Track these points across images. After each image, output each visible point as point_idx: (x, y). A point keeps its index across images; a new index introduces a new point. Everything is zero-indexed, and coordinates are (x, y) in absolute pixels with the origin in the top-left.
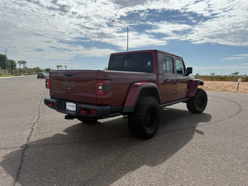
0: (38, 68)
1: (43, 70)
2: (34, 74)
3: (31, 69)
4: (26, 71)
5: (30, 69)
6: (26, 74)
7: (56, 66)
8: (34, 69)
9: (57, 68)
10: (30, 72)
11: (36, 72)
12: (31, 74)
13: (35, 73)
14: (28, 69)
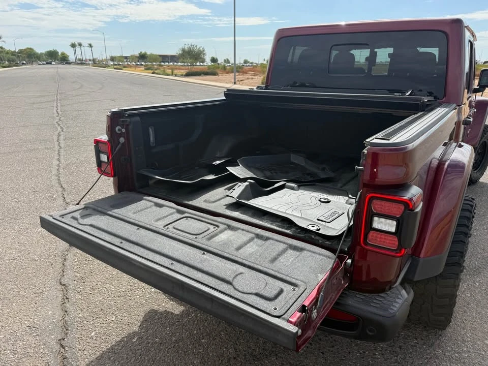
0: (28, 50)
1: (42, 54)
2: (23, 64)
3: (15, 52)
4: (3, 57)
5: (13, 53)
6: (4, 65)
7: (70, 44)
8: (21, 51)
9: (73, 49)
10: (13, 61)
11: (27, 60)
12: (17, 65)
13: (25, 62)
14: (7, 53)
